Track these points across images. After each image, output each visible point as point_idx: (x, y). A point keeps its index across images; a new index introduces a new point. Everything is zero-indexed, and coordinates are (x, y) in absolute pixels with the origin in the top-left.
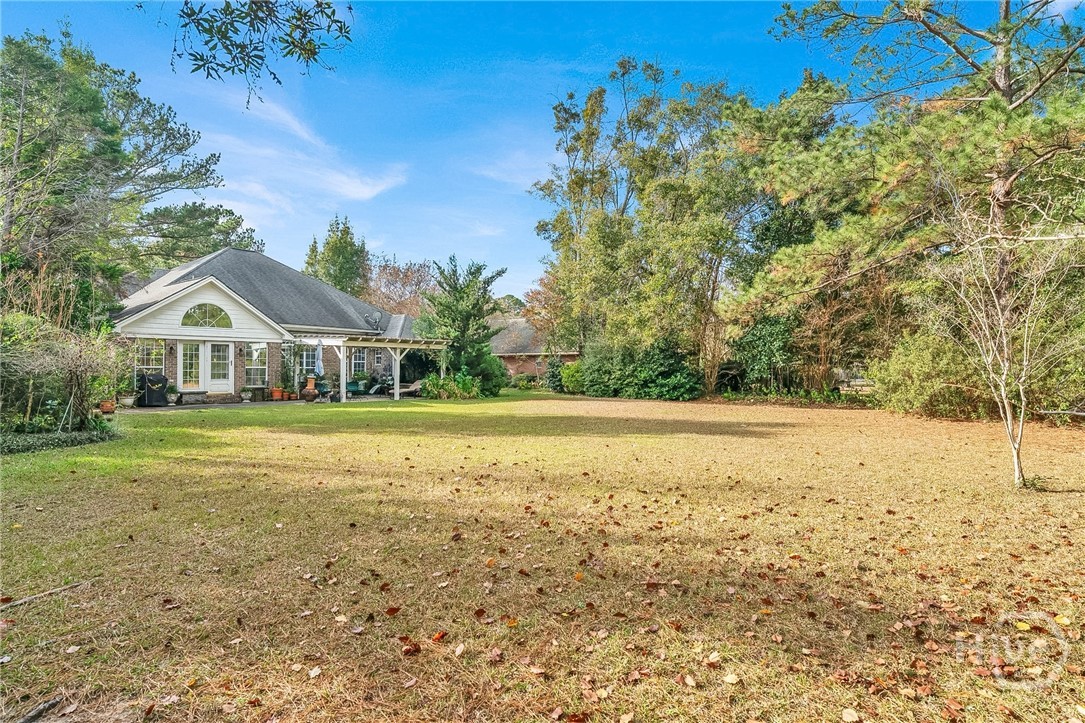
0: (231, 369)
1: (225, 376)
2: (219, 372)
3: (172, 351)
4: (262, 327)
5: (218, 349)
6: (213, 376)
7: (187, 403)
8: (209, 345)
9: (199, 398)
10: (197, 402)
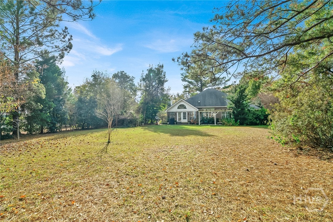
0: (187, 117)
1: (186, 119)
2: (184, 118)
3: (176, 114)
4: (192, 108)
5: (184, 113)
6: (184, 119)
7: (178, 124)
8: (182, 112)
9: (180, 123)
10: (179, 124)
